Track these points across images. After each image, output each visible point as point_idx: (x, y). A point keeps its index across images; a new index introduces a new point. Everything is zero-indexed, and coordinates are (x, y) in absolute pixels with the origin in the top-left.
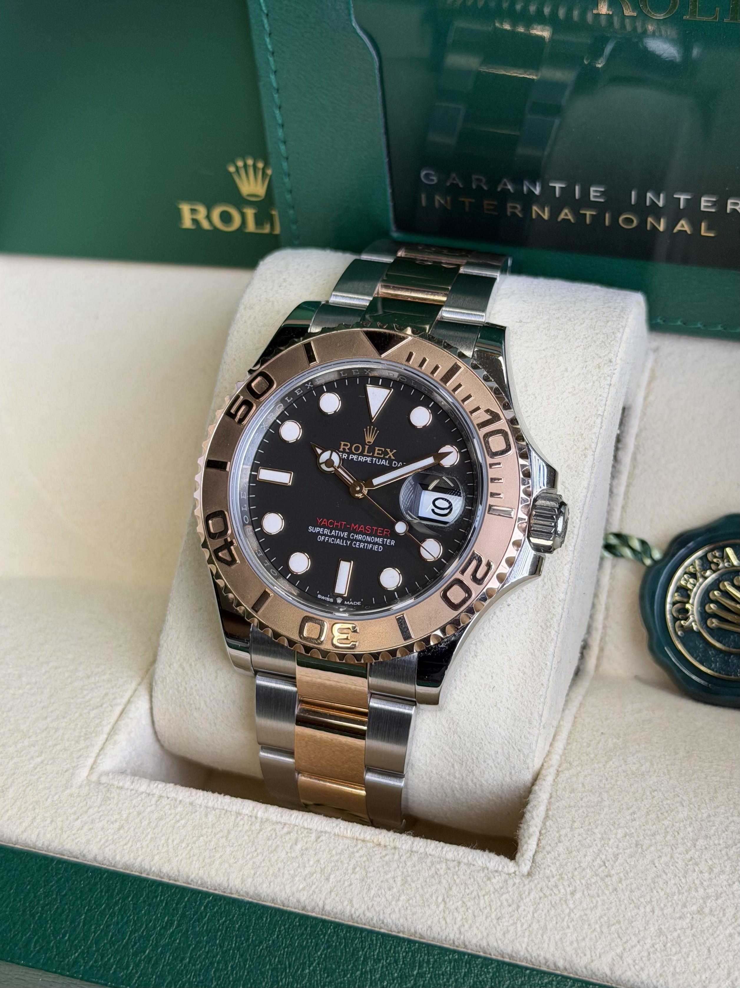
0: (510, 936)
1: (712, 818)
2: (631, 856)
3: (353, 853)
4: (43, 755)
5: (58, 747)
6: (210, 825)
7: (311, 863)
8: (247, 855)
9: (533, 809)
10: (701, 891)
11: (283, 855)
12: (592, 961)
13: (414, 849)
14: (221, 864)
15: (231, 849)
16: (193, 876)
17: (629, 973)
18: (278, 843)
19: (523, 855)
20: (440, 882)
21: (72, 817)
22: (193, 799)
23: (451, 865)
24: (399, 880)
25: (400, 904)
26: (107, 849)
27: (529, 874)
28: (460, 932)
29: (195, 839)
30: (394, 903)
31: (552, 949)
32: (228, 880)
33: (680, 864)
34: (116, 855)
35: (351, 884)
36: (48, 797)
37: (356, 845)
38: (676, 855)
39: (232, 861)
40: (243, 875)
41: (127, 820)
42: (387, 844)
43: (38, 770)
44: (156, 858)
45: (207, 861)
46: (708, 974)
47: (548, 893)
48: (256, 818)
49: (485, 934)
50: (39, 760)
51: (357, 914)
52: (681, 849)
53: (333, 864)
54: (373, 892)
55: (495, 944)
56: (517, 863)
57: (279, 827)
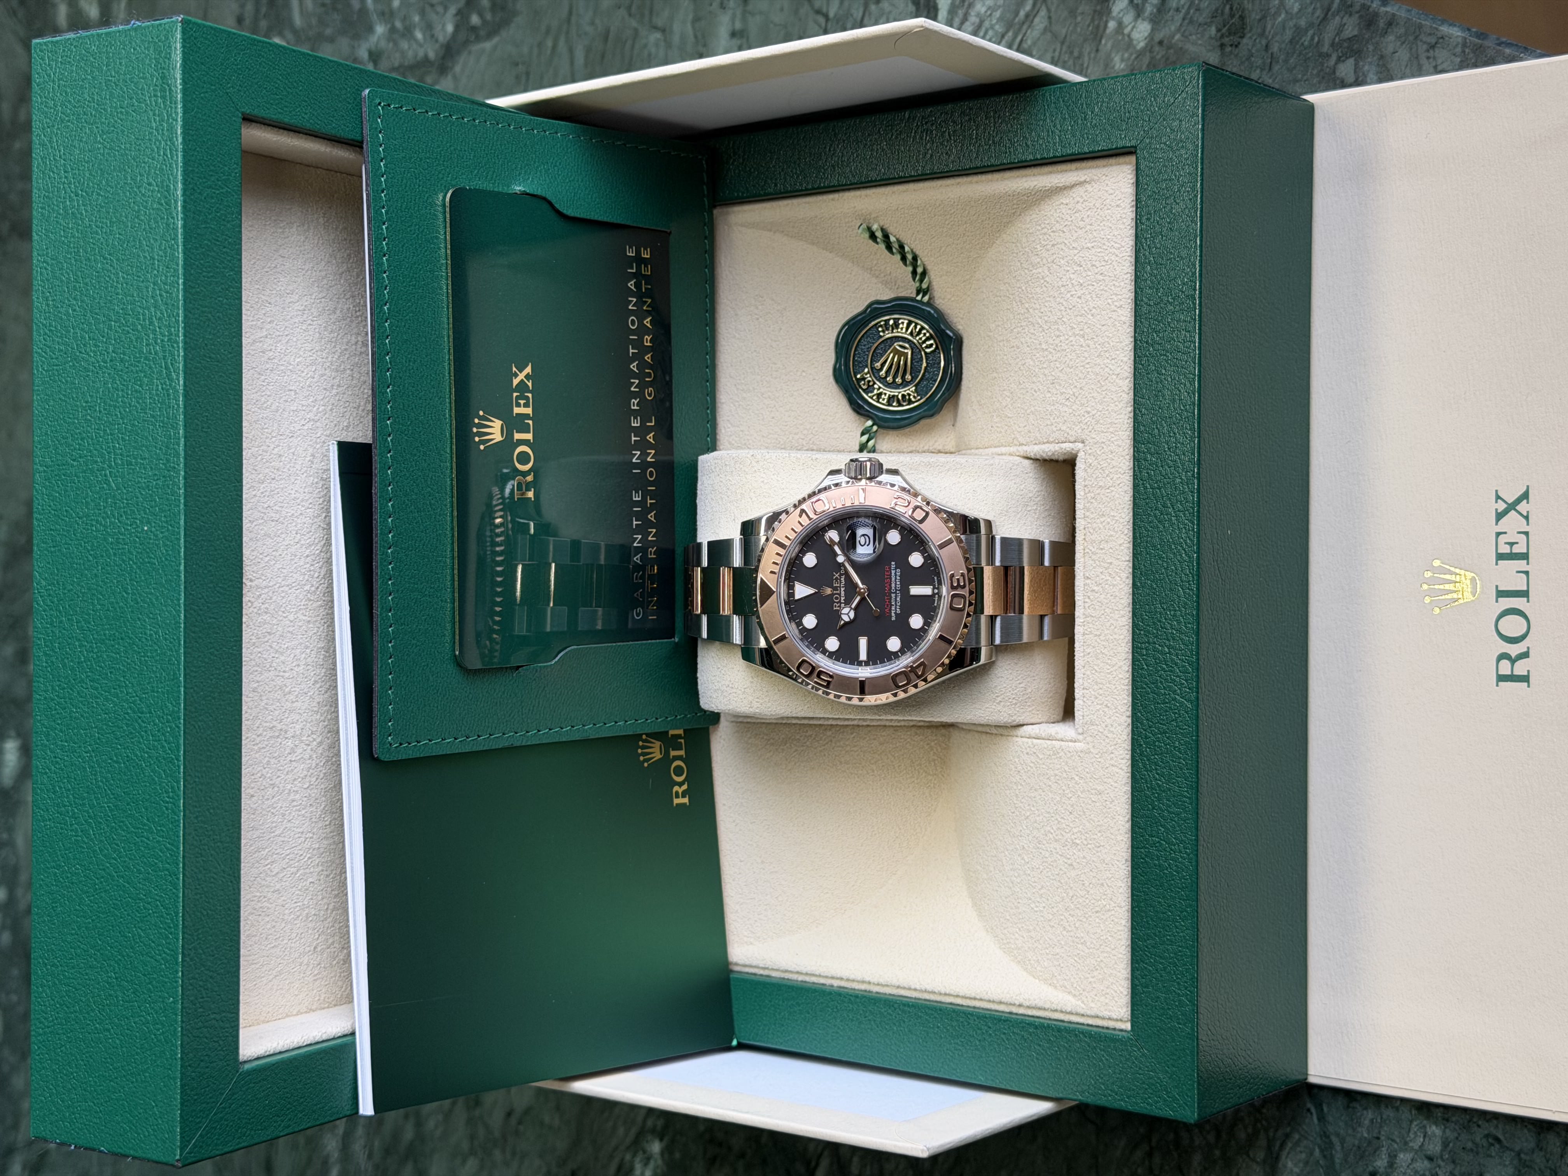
0: (1120, 443)
1: (1029, 344)
2: (1060, 385)
3: (1092, 553)
4: (1073, 777)
5: (1067, 769)
6: (1094, 649)
7: (1104, 577)
8: (1107, 619)
9: (1045, 451)
10: (1071, 339)
11: (1103, 596)
14: (1116, 634)
15: (1105, 630)
17: (1126, 368)
18: (1096, 602)
19: (1073, 449)
20: (1099, 494)
23: (1087, 490)
24: (1102, 520)
25: (1116, 514)
26: (1121, 710)
27: (1083, 442)
28: (1123, 473)
29: (1104, 656)
30: (1117, 518)
31: (1122, 416)
33: (1059, 355)
35: (1111, 548)
36: (1099, 762)
37: (1088, 553)
38: (1054, 358)
40: (1118, 618)
41: (1101, 704)
42: (1083, 534)
43: (1083, 776)
44: (1120, 676)
45: (1115, 643)
46: (1117, 323)
47: (1091, 427)
48: (1083, 624)
49: (1121, 458)
50: (1077, 778)
51: (1126, 539)
52: (1050, 357)
53: (1101, 563)
54: (1113, 533)
55: (1126, 451)
56: (1078, 451)
57: (1087, 605)
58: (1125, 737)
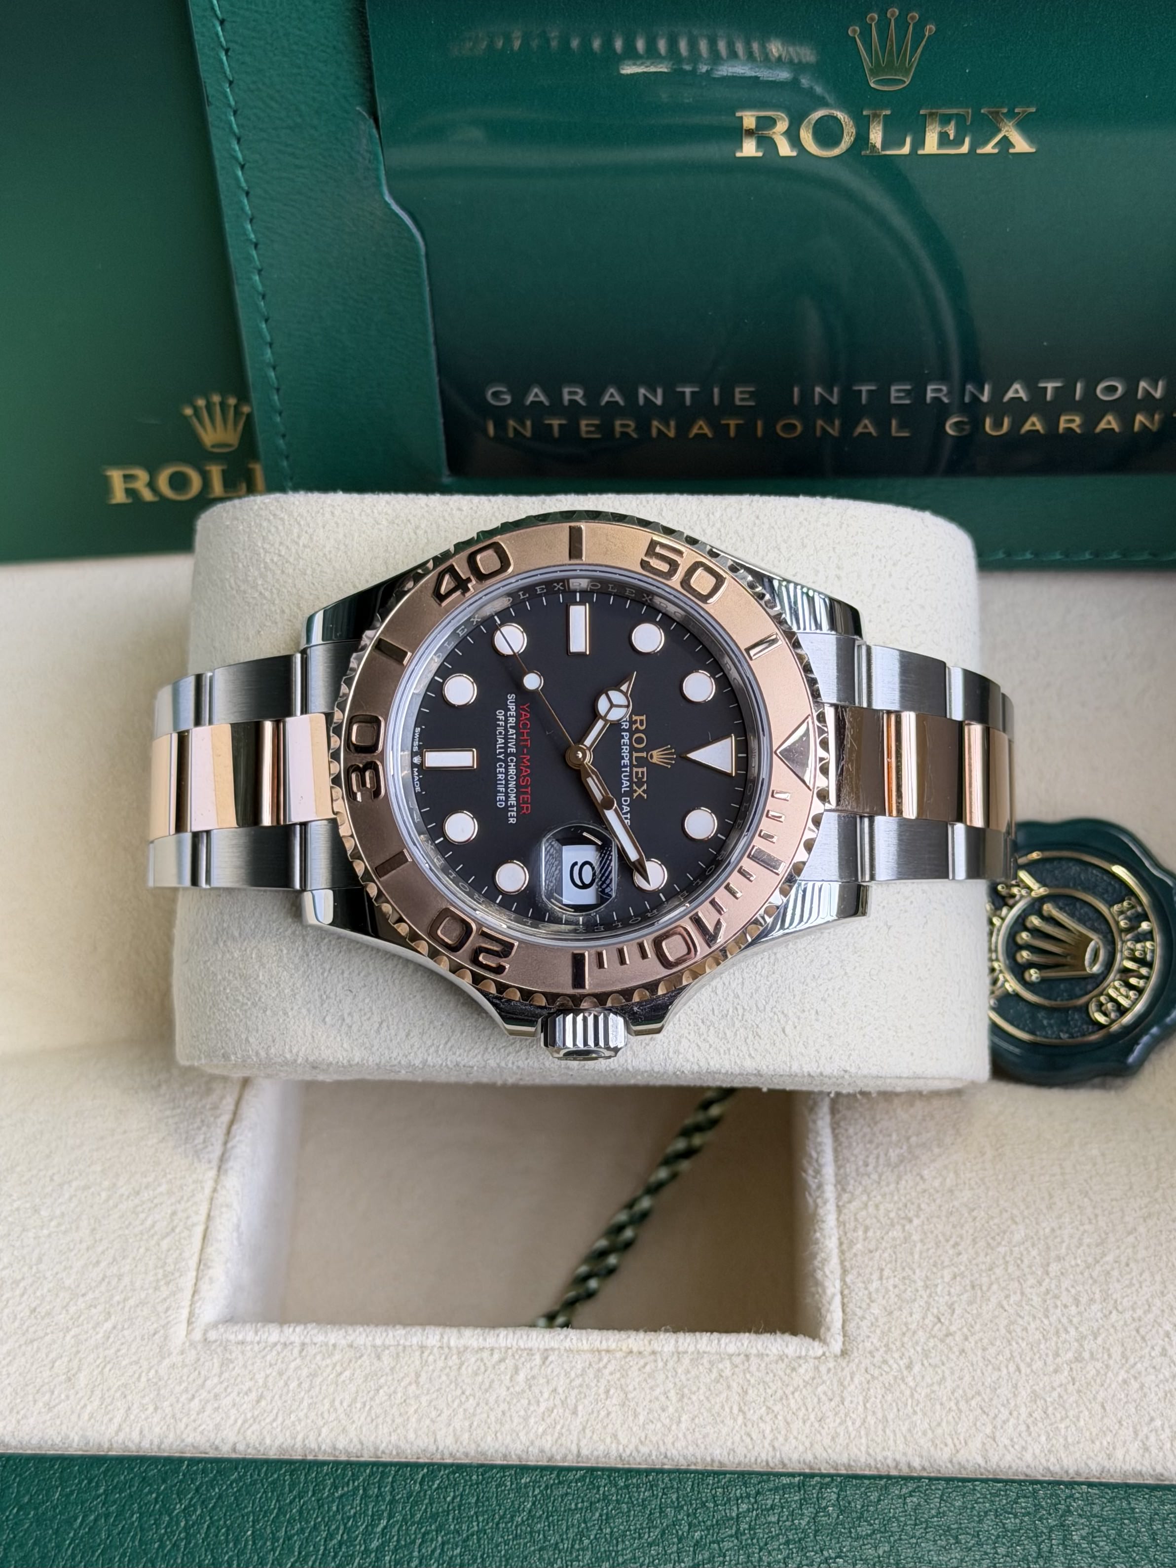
0: (841, 1440)
1: (1058, 1232)
2: (970, 1303)
3: (599, 1370)
4: (113, 1317)
5: (132, 1302)
6: (388, 1370)
7: (546, 1395)
8: (453, 1401)
9: (823, 1265)
10: (1072, 1331)
11: (503, 1392)
12: (958, 1451)
13: (681, 1349)
14: (419, 1421)
15: (428, 1397)
16: (384, 1445)
17: (1008, 1458)
18: (492, 1376)
19: (828, 1329)
20: (729, 1387)
21: (184, 1396)
22: (350, 1339)
23: (737, 1360)
24: (672, 1394)
25: (683, 1426)
26: (249, 1432)
27: (844, 1353)
28: (774, 1448)
29: (372, 1393)
30: (674, 1427)
31: (901, 1447)
32: (435, 1441)
33: (1036, 1301)
34: (264, 1439)
35: (609, 1414)
36: (140, 1376)
37: (600, 1360)
38: (1028, 1291)
39: (434, 1414)
40: (454, 1430)
41: (265, 1385)
42: (642, 1349)
43: (111, 1340)
44: (325, 1431)
45: (399, 1420)
46: (1109, 1438)
47: (876, 1373)
48: (449, 1348)
49: (807, 1444)
50: (108, 1325)
51: (628, 1452)
52: (1031, 1281)
53: (576, 1390)
54: (642, 1418)
55: (825, 1455)
56: (824, 1342)
57: (485, 1354)
58: (189, 1440)
